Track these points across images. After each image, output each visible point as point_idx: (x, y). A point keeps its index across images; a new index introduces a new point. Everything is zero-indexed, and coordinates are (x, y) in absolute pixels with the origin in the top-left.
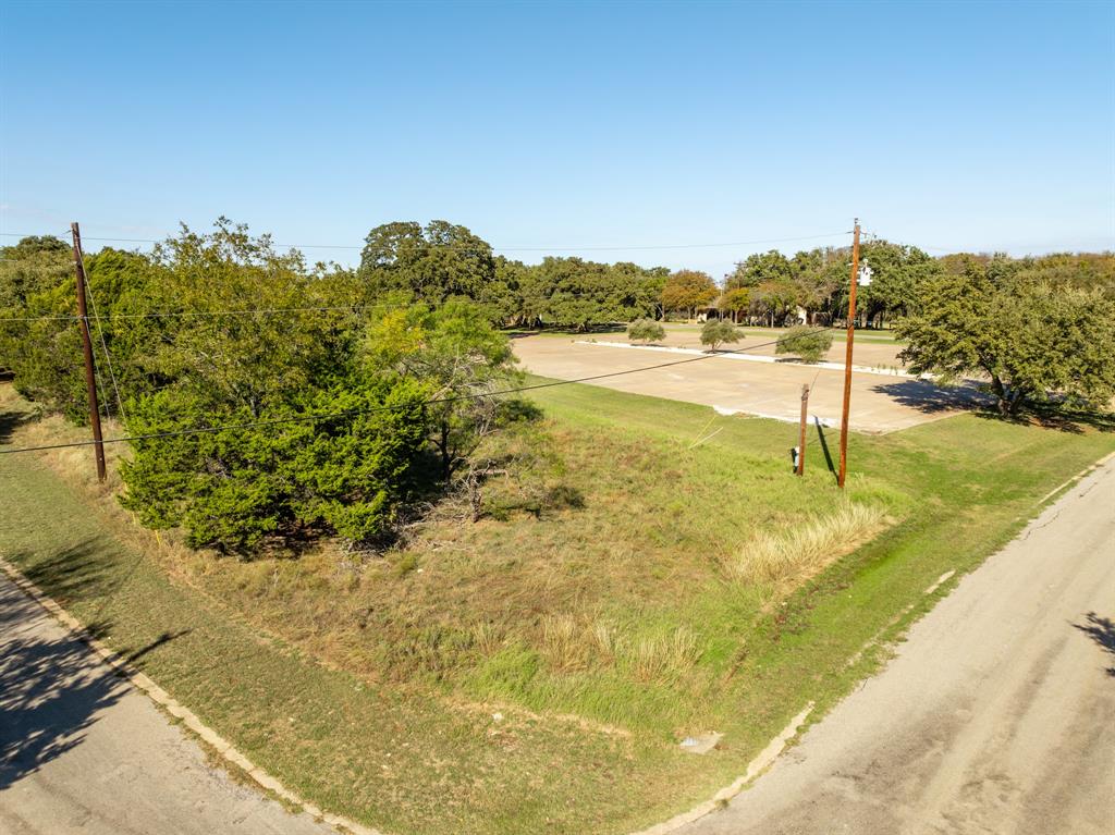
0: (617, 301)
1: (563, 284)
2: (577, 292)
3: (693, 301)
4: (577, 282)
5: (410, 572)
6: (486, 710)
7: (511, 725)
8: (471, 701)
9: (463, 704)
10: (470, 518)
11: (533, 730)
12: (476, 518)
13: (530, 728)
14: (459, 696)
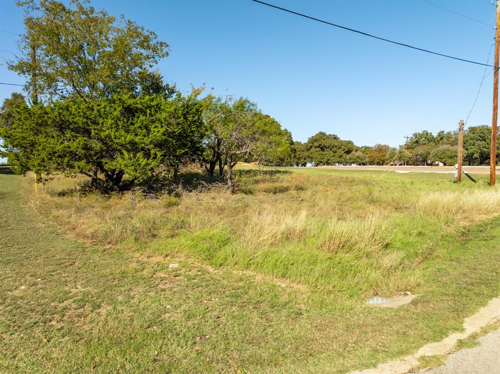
0: (343, 152)
1: (316, 144)
2: (322, 148)
3: (383, 159)
4: (323, 143)
5: (173, 206)
6: (166, 262)
7: (182, 272)
8: (156, 254)
9: (149, 257)
10: (229, 192)
11: (202, 277)
12: (233, 192)
13: (200, 275)
14: (148, 252)
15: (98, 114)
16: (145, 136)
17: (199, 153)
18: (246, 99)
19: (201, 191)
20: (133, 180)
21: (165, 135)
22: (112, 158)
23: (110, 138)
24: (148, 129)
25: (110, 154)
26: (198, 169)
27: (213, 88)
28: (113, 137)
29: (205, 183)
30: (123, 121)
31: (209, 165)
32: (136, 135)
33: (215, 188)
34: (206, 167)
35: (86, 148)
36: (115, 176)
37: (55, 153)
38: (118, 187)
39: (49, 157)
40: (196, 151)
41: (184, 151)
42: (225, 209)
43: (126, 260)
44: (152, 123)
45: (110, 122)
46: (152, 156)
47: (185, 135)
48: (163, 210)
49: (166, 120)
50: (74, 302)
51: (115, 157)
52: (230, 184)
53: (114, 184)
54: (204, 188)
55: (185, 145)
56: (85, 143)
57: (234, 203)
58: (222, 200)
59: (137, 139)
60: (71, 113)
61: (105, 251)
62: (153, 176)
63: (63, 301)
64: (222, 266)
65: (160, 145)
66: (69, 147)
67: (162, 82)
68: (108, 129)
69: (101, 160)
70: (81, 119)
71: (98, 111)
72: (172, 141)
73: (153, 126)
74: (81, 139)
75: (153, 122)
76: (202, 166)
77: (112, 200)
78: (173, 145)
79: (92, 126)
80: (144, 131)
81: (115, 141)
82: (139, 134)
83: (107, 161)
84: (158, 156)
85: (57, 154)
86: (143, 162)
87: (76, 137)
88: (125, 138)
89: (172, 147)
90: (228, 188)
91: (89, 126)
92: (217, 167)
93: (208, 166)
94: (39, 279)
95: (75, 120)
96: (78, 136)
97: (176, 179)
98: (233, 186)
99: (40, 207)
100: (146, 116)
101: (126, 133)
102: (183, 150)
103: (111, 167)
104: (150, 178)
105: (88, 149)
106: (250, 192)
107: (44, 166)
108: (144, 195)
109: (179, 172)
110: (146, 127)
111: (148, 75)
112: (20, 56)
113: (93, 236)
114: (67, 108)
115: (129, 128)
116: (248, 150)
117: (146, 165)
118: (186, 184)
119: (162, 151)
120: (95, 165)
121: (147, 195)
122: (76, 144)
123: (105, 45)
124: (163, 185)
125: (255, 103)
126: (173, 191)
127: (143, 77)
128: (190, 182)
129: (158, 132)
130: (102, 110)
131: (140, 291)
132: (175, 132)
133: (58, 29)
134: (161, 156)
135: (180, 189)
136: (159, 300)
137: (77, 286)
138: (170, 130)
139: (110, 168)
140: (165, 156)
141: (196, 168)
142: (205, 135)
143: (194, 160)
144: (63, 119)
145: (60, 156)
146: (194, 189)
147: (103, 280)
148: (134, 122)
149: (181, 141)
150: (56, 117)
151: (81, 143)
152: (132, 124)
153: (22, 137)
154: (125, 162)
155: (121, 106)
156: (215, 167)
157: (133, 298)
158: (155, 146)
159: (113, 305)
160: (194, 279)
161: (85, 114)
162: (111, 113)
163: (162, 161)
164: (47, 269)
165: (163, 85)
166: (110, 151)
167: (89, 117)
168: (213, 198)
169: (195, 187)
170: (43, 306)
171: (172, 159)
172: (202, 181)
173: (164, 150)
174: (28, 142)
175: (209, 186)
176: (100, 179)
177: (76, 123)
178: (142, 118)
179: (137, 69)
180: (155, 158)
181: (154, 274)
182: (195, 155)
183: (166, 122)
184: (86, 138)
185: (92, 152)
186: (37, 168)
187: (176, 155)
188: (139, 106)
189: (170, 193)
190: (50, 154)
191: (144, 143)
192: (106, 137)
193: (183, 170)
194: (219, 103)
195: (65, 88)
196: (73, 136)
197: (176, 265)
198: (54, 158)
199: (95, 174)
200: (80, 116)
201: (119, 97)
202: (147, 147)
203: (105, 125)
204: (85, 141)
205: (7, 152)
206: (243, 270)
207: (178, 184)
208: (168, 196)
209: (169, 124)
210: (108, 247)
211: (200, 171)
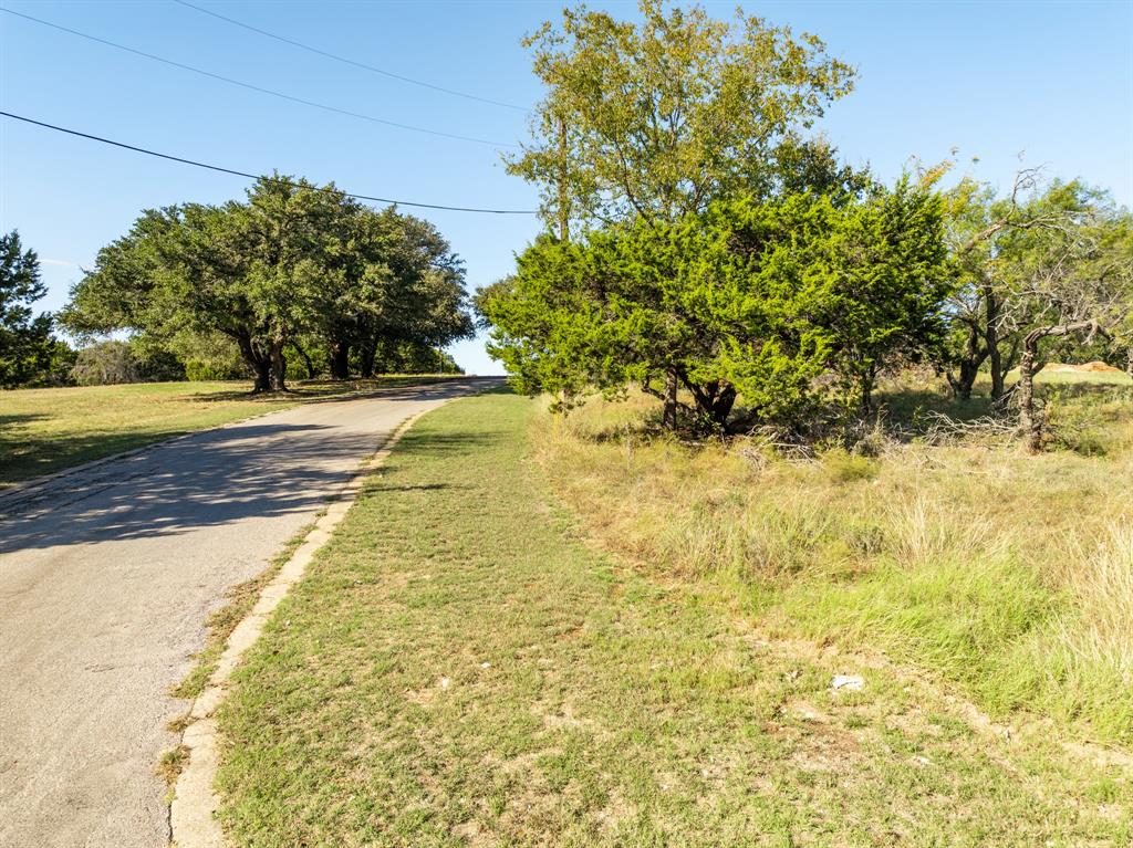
5: (855, 480)
6: (824, 663)
7: (874, 711)
8: (797, 633)
9: (775, 636)
10: (1023, 445)
11: (947, 746)
12: (1037, 447)
13: (939, 739)
14: (776, 619)
15: (676, 250)
16: (786, 298)
17: (932, 336)
18: (1076, 182)
19: (938, 440)
20: (755, 410)
21: (837, 292)
22: (707, 354)
23: (703, 305)
24: (796, 280)
25: (703, 345)
26: (927, 381)
27: (975, 160)
28: (710, 302)
29: (948, 420)
30: (735, 263)
31: (959, 372)
32: (766, 296)
33: (978, 433)
34: (949, 377)
35: (650, 332)
36: (715, 400)
37: (584, 345)
38: (724, 425)
39: (574, 354)
40: (922, 334)
41: (888, 332)
42: (1013, 498)
43: (709, 636)
44: (803, 263)
45: (703, 266)
46: (803, 349)
47: (892, 289)
48: (828, 491)
49: (840, 253)
50: (541, 764)
51: (714, 352)
52: (1025, 421)
53: (716, 419)
54: (947, 434)
55: (892, 317)
56: (647, 322)
57: (1043, 480)
58: (1005, 471)
59: (766, 307)
60: (619, 254)
61: (661, 597)
62: (804, 399)
63: (514, 755)
64: (1022, 713)
65: (824, 320)
66: (614, 333)
67: (833, 163)
68: (699, 284)
69: (683, 361)
70: (639, 265)
71: (676, 244)
72: (858, 306)
73: (809, 271)
74: (640, 314)
75: (806, 260)
76: (939, 371)
77: (703, 456)
78: (859, 316)
79: (662, 280)
80: (785, 284)
81: (716, 312)
82: (771, 293)
83: (697, 363)
84: (820, 348)
85: (588, 349)
86: (779, 363)
87: (630, 309)
88: (739, 305)
89: (858, 322)
90: (1021, 434)
91: (656, 280)
92: (983, 377)
93: (957, 374)
94: (486, 665)
95: (626, 270)
96: (634, 307)
97: (868, 408)
98: (1035, 429)
99: (554, 465)
100: (790, 246)
101: (742, 293)
102: (886, 328)
103: (704, 378)
104: (796, 405)
105: (655, 336)
106: (1096, 449)
107: (564, 376)
108: (782, 448)
109: (876, 387)
110: (791, 275)
111: (799, 150)
112: (528, 141)
113: (643, 551)
114: (612, 246)
115: (749, 280)
116: (1094, 322)
117: (787, 372)
118: (895, 421)
119: (829, 334)
120: (672, 372)
121: (788, 448)
122: (628, 326)
123: (697, 91)
124: (833, 422)
125: (1102, 190)
126: (856, 439)
127: (787, 157)
128: (905, 416)
129: (819, 286)
130: (686, 240)
131: (732, 765)
132: (865, 283)
133: (597, 71)
134: (827, 346)
135: (875, 434)
136: (788, 824)
137: (562, 709)
138: (851, 278)
139: (701, 380)
140: (837, 347)
141: (923, 379)
142: (951, 288)
143: (916, 358)
144: (604, 269)
145: (594, 353)
146: (919, 434)
147: (634, 699)
148: (760, 264)
149: (880, 306)
150: (589, 266)
151: (640, 322)
152: (757, 269)
153: (527, 314)
154: (735, 366)
155: (730, 228)
156: (974, 376)
157: (704, 791)
158: (814, 322)
159: (642, 807)
160: (918, 750)
161: (648, 252)
162: (706, 247)
163: (831, 362)
164: (513, 635)
165: (837, 172)
166: (703, 338)
167: (658, 260)
168: (975, 464)
169: (921, 431)
170: (465, 760)
171: (855, 354)
172: (941, 412)
173: (834, 331)
174: (538, 325)
175: (961, 427)
176: (684, 406)
177: (628, 276)
178: (780, 251)
179: (774, 141)
180: (809, 353)
181: (784, 701)
182: (921, 342)
183: (843, 259)
184: (649, 311)
185: (665, 344)
186: (551, 380)
187: (867, 342)
188: (774, 225)
189: (848, 446)
190: (575, 349)
191: (784, 315)
192: (694, 303)
193: (886, 384)
194: (989, 203)
195: (614, 202)
196: (623, 307)
197: (855, 683)
198: (582, 358)
199: (673, 394)
200: (638, 260)
201: (724, 206)
202: (791, 326)
203: (691, 276)
204: (648, 316)
205: (501, 347)
206: (1107, 748)
207: (870, 420)
208: (843, 452)
209: (849, 263)
210: (671, 585)
211: (933, 388)
